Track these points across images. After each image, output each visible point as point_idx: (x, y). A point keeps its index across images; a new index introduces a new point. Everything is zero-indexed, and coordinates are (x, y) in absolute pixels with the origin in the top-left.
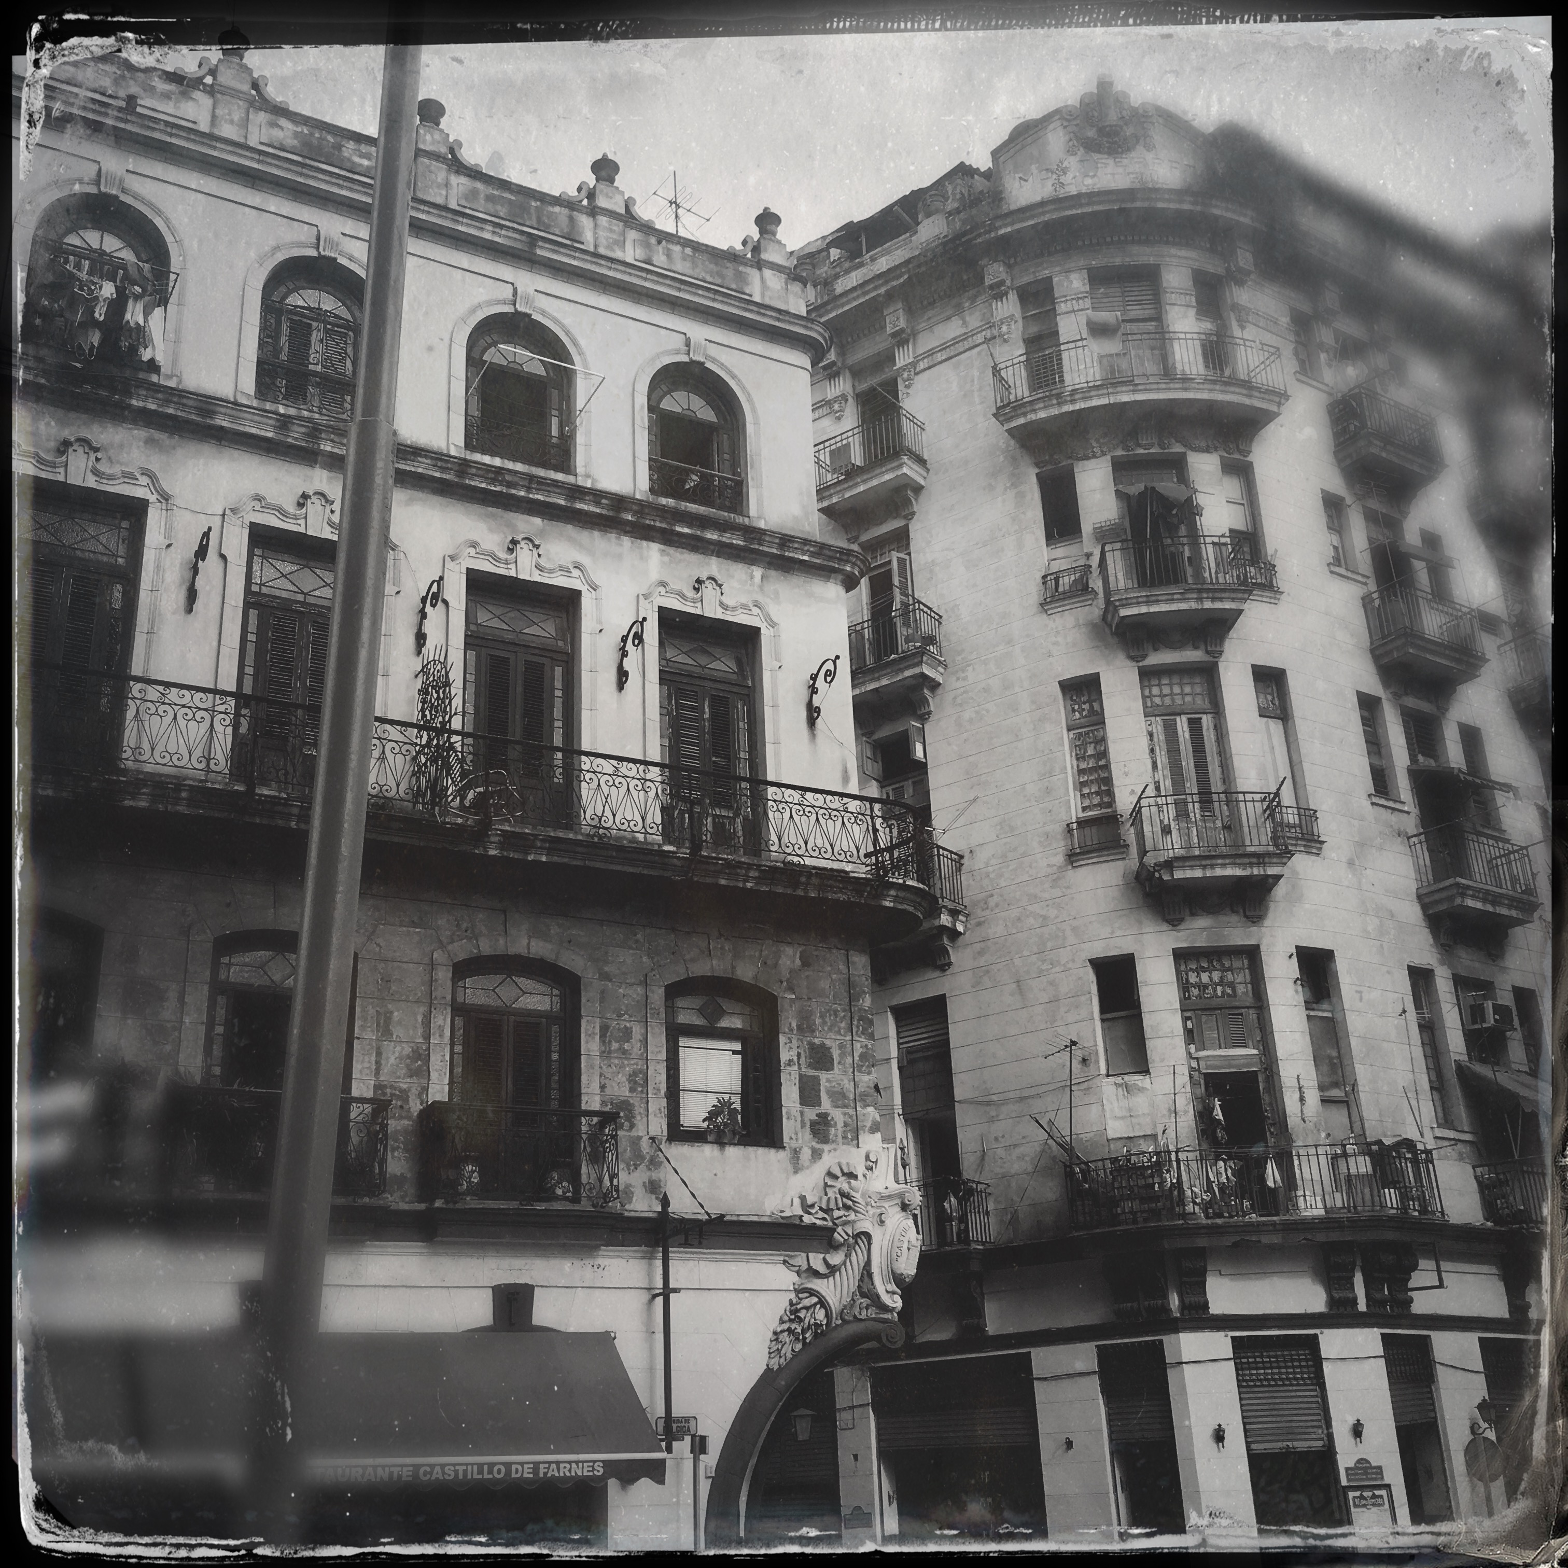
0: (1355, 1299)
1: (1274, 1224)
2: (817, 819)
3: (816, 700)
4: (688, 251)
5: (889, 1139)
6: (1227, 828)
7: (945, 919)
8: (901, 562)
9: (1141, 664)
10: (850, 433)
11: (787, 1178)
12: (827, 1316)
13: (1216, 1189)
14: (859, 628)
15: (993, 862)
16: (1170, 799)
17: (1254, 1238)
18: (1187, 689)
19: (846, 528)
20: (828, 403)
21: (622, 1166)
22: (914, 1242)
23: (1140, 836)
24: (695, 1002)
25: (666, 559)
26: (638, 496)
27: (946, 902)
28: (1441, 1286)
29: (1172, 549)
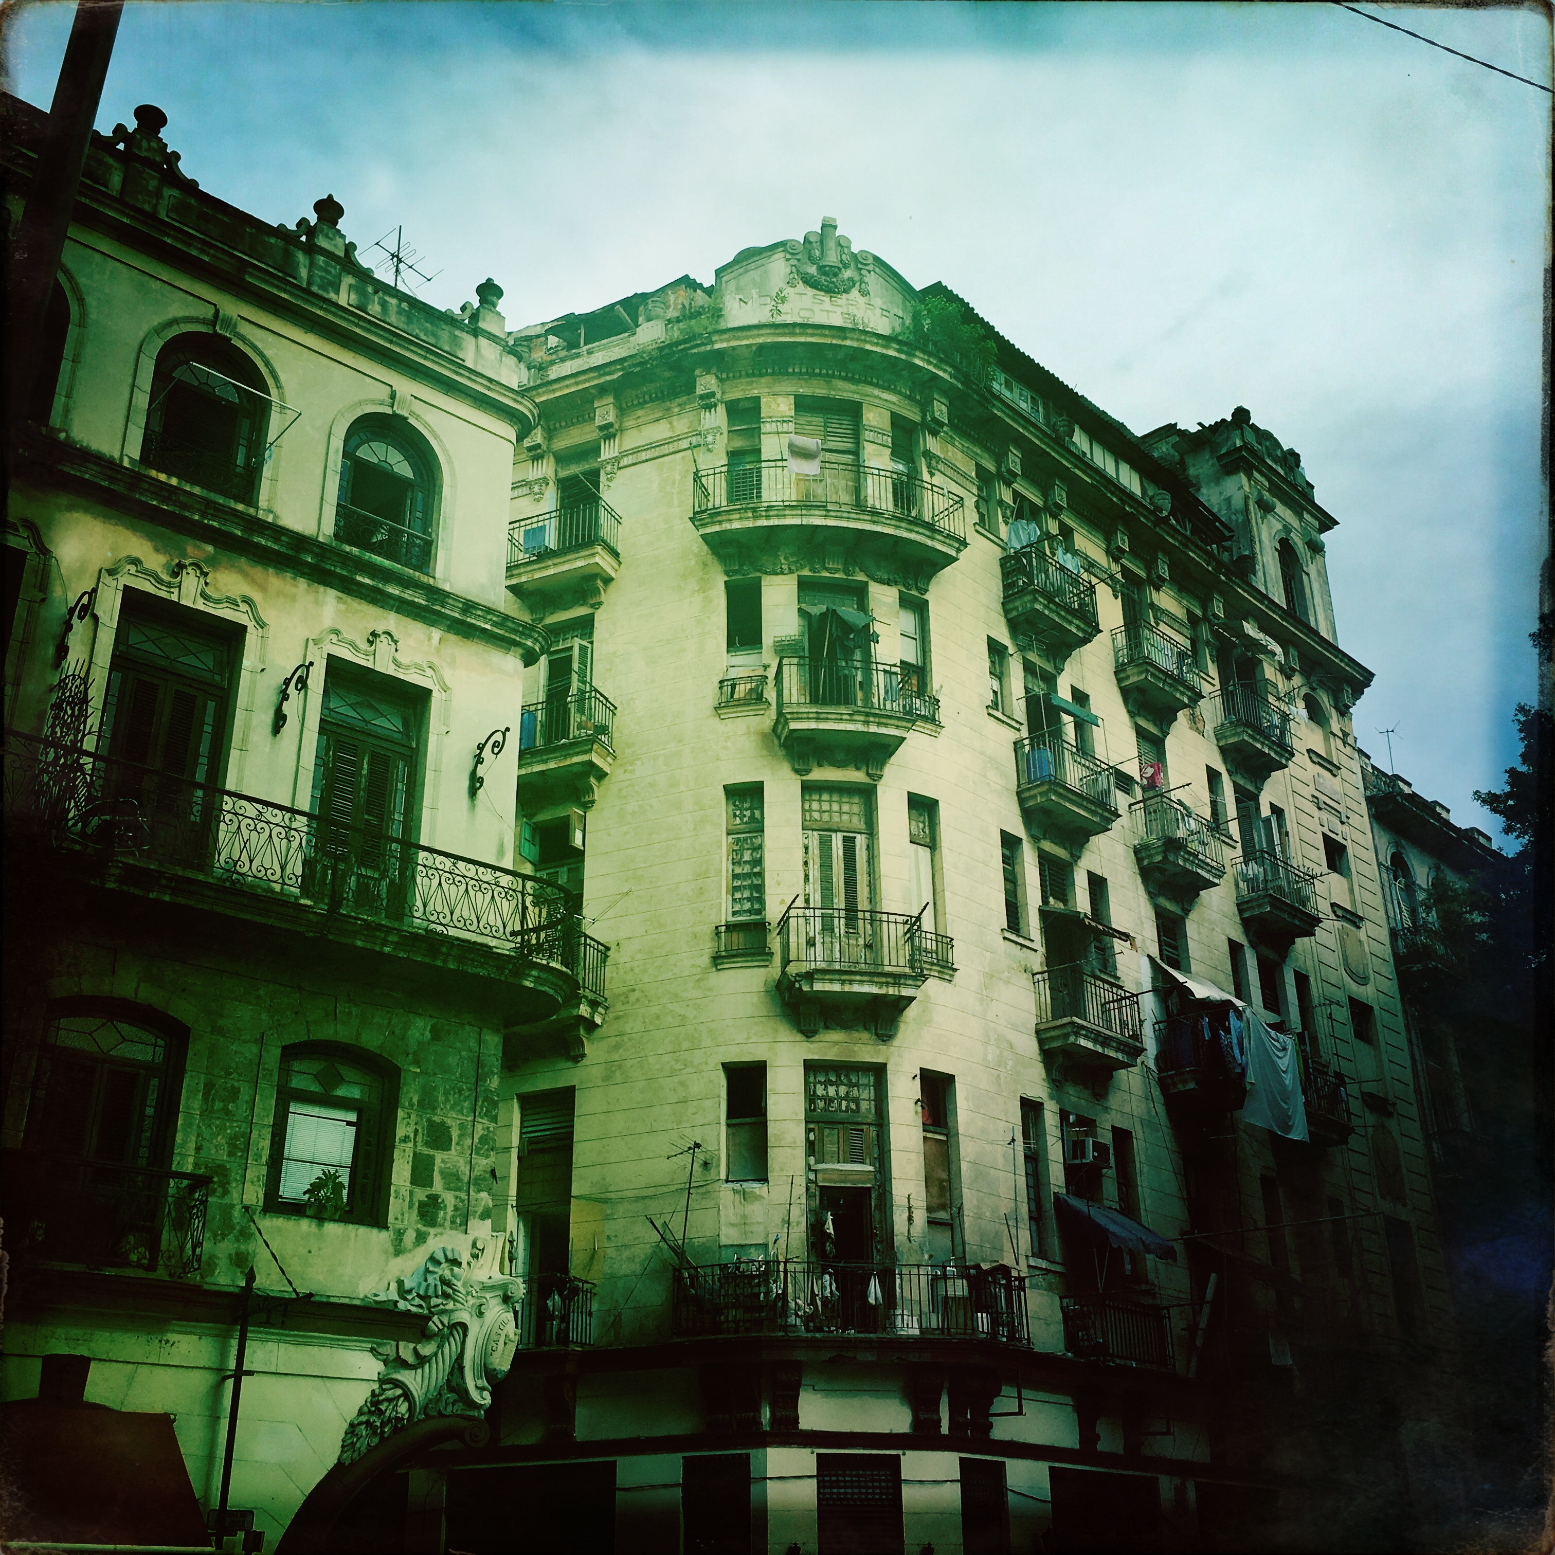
0: (940, 1420)
1: (870, 1341)
2: (467, 890)
3: (480, 772)
4: (405, 305)
5: (498, 1227)
6: (868, 946)
7: (584, 1010)
8: (583, 649)
9: (804, 778)
10: (547, 516)
11: (387, 1261)
12: (410, 1409)
13: (819, 1303)
14: (533, 708)
15: (639, 957)
16: (818, 912)
17: (850, 1354)
18: (846, 808)
19: (532, 609)
20: (528, 484)
21: (207, 1235)
22: (512, 1336)
23: (786, 947)
24: (315, 1066)
25: (342, 607)
26: (321, 539)
27: (588, 993)
28: (1020, 1413)
29: (846, 672)
